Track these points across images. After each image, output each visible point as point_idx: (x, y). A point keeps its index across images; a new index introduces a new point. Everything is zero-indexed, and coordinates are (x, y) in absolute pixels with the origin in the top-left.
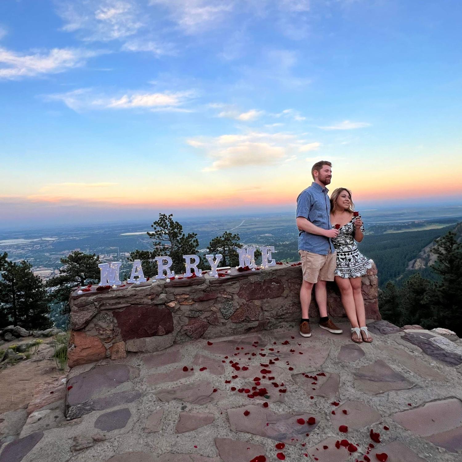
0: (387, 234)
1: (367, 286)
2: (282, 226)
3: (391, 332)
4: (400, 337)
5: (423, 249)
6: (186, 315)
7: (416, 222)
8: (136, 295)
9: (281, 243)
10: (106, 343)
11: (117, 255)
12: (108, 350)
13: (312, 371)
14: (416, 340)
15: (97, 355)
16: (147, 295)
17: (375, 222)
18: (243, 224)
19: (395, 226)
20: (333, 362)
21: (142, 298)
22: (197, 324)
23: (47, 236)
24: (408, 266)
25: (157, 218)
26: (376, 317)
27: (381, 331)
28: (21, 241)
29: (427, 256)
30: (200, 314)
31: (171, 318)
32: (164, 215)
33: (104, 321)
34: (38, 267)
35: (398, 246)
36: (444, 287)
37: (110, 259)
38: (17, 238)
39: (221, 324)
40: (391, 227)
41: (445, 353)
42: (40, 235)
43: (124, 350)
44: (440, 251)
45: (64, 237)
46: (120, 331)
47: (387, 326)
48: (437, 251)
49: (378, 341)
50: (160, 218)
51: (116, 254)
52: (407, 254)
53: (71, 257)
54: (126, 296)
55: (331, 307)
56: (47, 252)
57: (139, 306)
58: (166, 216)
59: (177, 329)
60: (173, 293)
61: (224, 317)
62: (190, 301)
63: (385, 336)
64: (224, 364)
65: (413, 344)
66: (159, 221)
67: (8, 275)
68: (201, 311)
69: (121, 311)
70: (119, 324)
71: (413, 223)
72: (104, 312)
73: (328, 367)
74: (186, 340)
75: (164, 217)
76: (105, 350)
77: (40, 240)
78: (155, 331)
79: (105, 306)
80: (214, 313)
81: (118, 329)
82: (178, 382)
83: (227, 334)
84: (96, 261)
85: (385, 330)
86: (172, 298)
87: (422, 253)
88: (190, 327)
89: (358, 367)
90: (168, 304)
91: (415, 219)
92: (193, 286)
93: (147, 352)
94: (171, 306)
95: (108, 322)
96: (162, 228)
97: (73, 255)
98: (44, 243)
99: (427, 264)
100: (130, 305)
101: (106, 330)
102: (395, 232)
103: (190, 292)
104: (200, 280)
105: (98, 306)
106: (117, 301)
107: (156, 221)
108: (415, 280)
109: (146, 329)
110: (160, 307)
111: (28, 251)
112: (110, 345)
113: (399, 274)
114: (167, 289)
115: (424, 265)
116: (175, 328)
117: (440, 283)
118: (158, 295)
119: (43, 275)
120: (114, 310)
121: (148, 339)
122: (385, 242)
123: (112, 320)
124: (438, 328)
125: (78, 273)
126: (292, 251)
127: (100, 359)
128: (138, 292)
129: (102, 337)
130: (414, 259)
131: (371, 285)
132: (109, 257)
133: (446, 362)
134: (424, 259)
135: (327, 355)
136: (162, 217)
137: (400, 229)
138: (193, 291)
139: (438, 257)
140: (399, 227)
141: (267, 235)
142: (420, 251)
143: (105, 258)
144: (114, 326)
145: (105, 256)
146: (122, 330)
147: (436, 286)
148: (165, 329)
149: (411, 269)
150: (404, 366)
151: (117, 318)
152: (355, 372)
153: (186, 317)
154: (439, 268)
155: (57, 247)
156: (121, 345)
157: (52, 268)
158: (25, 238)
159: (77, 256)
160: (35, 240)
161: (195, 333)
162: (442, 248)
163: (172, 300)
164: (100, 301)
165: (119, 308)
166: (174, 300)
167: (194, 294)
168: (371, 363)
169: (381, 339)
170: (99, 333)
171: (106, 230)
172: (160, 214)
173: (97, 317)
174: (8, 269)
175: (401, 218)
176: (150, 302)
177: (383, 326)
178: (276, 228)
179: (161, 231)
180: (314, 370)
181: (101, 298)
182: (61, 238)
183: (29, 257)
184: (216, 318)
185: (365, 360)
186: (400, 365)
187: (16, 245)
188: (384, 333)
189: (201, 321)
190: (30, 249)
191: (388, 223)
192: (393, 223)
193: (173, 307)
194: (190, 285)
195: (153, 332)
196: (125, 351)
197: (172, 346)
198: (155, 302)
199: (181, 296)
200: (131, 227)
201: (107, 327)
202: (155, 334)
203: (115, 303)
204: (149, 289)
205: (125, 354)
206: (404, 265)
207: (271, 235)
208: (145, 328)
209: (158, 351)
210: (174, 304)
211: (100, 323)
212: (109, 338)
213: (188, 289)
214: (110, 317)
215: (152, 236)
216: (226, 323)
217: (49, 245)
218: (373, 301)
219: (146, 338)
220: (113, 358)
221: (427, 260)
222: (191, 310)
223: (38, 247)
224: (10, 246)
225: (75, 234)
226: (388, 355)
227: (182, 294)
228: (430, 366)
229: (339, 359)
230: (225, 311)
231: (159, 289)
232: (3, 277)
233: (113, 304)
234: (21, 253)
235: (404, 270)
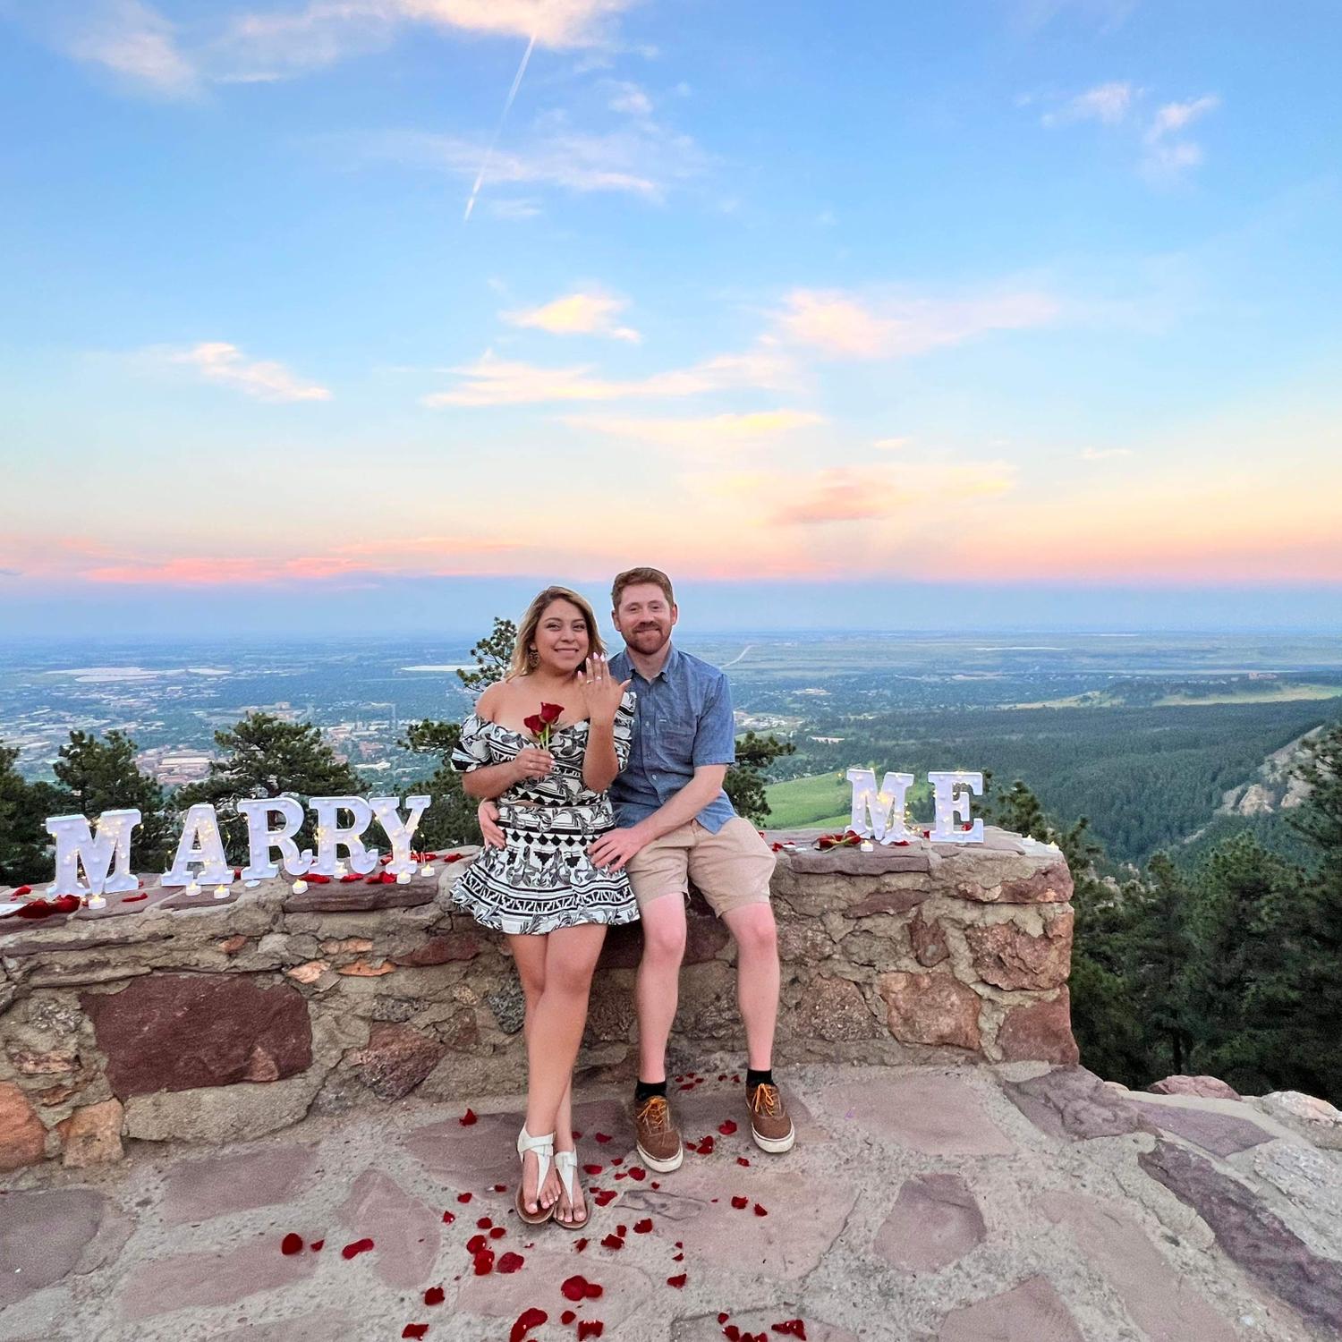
0: (1162, 709)
1: (1032, 941)
2: (856, 669)
3: (1106, 1127)
4: (1135, 1159)
5: (1270, 757)
6: (359, 1012)
7: (1251, 678)
8: (171, 937)
9: (852, 718)
10: (45, 1105)
11: (391, 724)
12: (54, 1134)
13: (761, 1304)
14: (1197, 1180)
15: (9, 1148)
16: (214, 938)
17: (1130, 672)
18: (745, 656)
19: (1187, 685)
20: (854, 1264)
21: (196, 950)
22: (400, 1045)
23: (202, 662)
24: (1221, 803)
25: (488, 632)
26: (1058, 1056)
27: (1069, 1120)
28: (133, 673)
29: (1279, 779)
30: (412, 1012)
31: (301, 1025)
32: (508, 623)
33: (44, 1026)
34: (174, 748)
35: (1195, 744)
36: (1325, 887)
37: (370, 736)
38: (121, 665)
39: (489, 1050)
40: (1176, 688)
41: (1304, 1259)
42: (183, 659)
43: (113, 1133)
44: (1321, 776)
45: (248, 668)
46: (104, 1063)
47: (1091, 1099)
48: (1309, 773)
49: (1049, 1168)
50: (496, 632)
51: (387, 722)
52: (1221, 769)
53: (243, 730)
54: (131, 939)
55: (898, 1009)
56: (200, 707)
57: (184, 976)
58: (513, 627)
59: (325, 1057)
60: (313, 934)
61: (501, 1024)
62: (379, 963)
63: (1078, 1145)
64: (444, 1228)
65: (1182, 1196)
66: (492, 638)
67: (71, 769)
68: (417, 1000)
69: (112, 990)
70: (100, 1037)
71: (1244, 678)
72: (43, 993)
73: (828, 1289)
74: (359, 1102)
75: (506, 630)
76: (39, 1132)
77: (182, 674)
78: (239, 1066)
79: (49, 974)
80: (466, 1009)
81: (97, 1055)
82: (233, 1310)
83: (508, 1085)
84: (312, 744)
85: (1083, 1116)
86: (310, 950)
87: (1265, 769)
88: (373, 1054)
89: (946, 1306)
90: (294, 972)
91: (1250, 667)
92: (391, 911)
93: (200, 1141)
94: (305, 981)
95: (58, 1032)
96: (500, 661)
97: (250, 724)
98: (191, 682)
99: (1281, 801)
100: (147, 970)
101: (48, 1060)
102: (1187, 703)
103: (379, 931)
104: (419, 891)
105: (18, 975)
106: (94, 955)
107: (484, 640)
108: (1238, 853)
109: (206, 1060)
110: (261, 981)
111: (149, 702)
112: (61, 1113)
113: (1193, 827)
114: (290, 919)
115: (1270, 805)
116: (316, 1057)
117: (1312, 874)
118: (255, 939)
119: (187, 771)
120: (84, 989)
121: (209, 1096)
122: (1156, 730)
123: (72, 1024)
124: (1292, 1093)
125: (261, 775)
126: (882, 743)
127: (19, 1166)
128: (178, 926)
129: (32, 1084)
130: (1239, 784)
131: (1045, 936)
132: (368, 730)
133: (1309, 1310)
134: (1270, 787)
135: (841, 1224)
136: (503, 628)
137: (1203, 696)
138: (390, 928)
139: (1313, 792)
140: (1199, 690)
141: (811, 691)
142: (1260, 763)
143: (355, 734)
144: (80, 1045)
145: (356, 727)
146: (112, 1061)
147: (1300, 879)
148: (276, 1060)
149: (1230, 813)
150: (1129, 1319)
151: (94, 1020)
152: (929, 1331)
153: (363, 1018)
154: (1311, 827)
155: (229, 695)
156: (104, 1117)
157: (211, 752)
158: (144, 665)
159: (260, 726)
160: (170, 672)
161: (392, 1079)
162: (1325, 767)
163: (307, 956)
164: (29, 956)
165: (106, 983)
166: (316, 959)
167: (392, 940)
168: (1000, 1286)
169: (1063, 1162)
170: (20, 1069)
171: (362, 654)
172: (497, 619)
173: (18, 1012)
174: (72, 752)
175: (1208, 662)
176: (222, 962)
177: (1077, 1096)
178: (839, 672)
179: (497, 667)
180: (771, 1301)
181: (37, 945)
182: (239, 671)
183: (154, 717)
184: (471, 1030)
185: (983, 1265)
186: (1115, 1306)
187: (119, 683)
188: (1076, 1133)
189: (414, 1037)
190: (154, 695)
191: (1170, 677)
192: (1182, 677)
193: (313, 985)
194: (377, 906)
195: (231, 1069)
196: (118, 1138)
197: (302, 1120)
198: (242, 963)
199: (344, 944)
200: (433, 651)
201: (55, 1048)
202: (236, 1078)
203: (86, 965)
204: (224, 916)
205: (119, 1147)
206: (1209, 798)
207: (823, 693)
208: (201, 1053)
209: (242, 1139)
210: (317, 971)
211: (28, 1035)
212: (60, 1087)
213: (371, 921)
214: (67, 1010)
215: (471, 681)
216: (505, 1046)
217: (205, 689)
218: (1052, 996)
219: (204, 1090)
220: (68, 1161)
221: (1280, 790)
222: (380, 997)
223: (176, 692)
224: (102, 687)
225: (276, 661)
226: (1072, 1251)
227: (350, 937)
228: (1239, 1331)
229: (880, 1249)
230: (505, 1004)
231: (262, 919)
232: (58, 774)
233: (78, 969)
234: (131, 706)
235: (1210, 817)
